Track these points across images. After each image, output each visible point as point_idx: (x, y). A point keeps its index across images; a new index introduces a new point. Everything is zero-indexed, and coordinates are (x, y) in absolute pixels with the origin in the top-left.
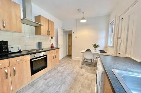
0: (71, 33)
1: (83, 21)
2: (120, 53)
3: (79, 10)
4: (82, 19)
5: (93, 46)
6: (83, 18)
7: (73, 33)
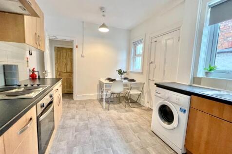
0: (70, 47)
1: (104, 30)
2: (154, 79)
3: (101, 8)
4: (101, 27)
5: (118, 72)
6: (104, 25)
7: (77, 47)
